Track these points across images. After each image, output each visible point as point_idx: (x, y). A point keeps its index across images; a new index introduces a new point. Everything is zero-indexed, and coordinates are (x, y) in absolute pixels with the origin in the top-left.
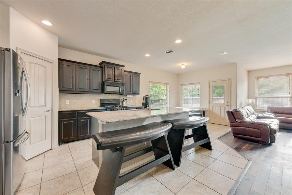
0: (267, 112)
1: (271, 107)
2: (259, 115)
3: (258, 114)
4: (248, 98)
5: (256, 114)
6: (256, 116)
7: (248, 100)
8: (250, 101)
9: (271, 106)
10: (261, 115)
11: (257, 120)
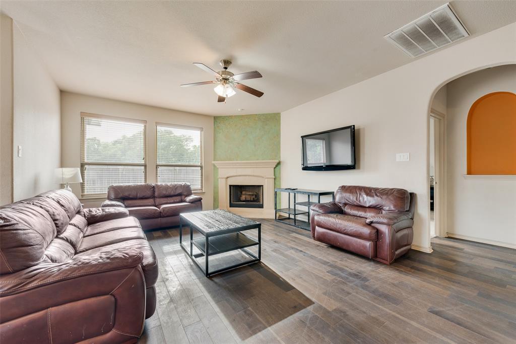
0: (109, 199)
1: (116, 187)
2: (94, 213)
3: (90, 211)
4: (62, 165)
5: (86, 210)
6: (85, 217)
7: (61, 169)
8: (69, 172)
9: (115, 185)
10: (97, 211)
11: (89, 228)
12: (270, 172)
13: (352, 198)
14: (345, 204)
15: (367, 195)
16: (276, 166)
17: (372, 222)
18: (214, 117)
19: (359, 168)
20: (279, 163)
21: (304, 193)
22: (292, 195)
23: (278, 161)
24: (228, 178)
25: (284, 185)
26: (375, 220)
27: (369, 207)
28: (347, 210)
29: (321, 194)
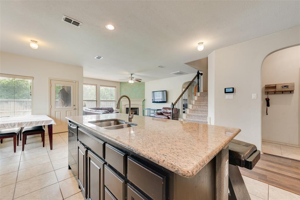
12: (141, 103)
13: (165, 111)
14: (164, 112)
15: (169, 110)
16: (144, 101)
17: (168, 116)
18: (120, 82)
19: (168, 102)
20: (144, 100)
21: (152, 110)
22: (149, 111)
23: (144, 99)
24: (125, 105)
25: (146, 108)
26: (168, 115)
27: (169, 113)
28: (164, 114)
29: (157, 110)
